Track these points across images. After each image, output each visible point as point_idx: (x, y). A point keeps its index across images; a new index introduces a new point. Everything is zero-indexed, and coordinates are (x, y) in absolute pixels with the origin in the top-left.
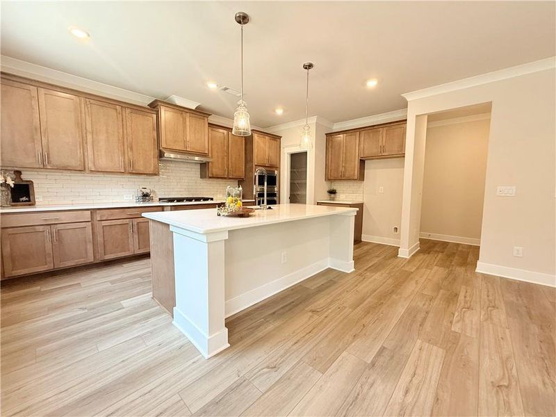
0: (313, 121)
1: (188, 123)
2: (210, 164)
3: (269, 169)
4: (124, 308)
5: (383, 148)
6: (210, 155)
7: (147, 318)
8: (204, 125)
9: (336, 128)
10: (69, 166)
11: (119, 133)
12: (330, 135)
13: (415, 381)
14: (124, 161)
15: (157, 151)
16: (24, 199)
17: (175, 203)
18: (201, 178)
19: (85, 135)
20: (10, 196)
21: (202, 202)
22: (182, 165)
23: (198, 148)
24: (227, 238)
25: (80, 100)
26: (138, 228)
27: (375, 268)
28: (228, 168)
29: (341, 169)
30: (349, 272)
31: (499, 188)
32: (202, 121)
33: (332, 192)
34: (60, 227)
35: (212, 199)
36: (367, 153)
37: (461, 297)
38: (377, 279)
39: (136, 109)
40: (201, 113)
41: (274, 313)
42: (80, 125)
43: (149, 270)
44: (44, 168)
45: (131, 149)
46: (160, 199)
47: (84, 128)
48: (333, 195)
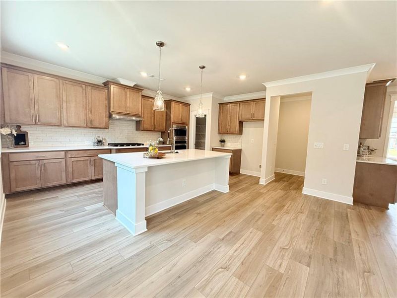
0: (211, 95)
1: (128, 95)
2: (142, 122)
3: (182, 125)
4: (86, 211)
5: (253, 115)
6: (142, 116)
7: (101, 216)
8: (139, 97)
9: (226, 100)
10: (51, 123)
11: (83, 102)
12: (222, 105)
13: (242, 246)
14: (86, 120)
15: (107, 113)
16: (22, 143)
17: (119, 147)
18: (136, 130)
19: (62, 103)
20: (14, 142)
21: (136, 147)
22: (124, 122)
23: (134, 111)
24: (147, 171)
25: (59, 82)
26: (94, 163)
27: (243, 190)
28: (154, 124)
29: (228, 127)
30: (225, 192)
31: (315, 144)
32: (137, 94)
33: (223, 141)
34: (45, 161)
35: (143, 145)
36: (244, 117)
37: (286, 207)
38: (241, 197)
39: (95, 86)
40: (137, 89)
41: (175, 214)
42: (59, 97)
43: (102, 189)
44: (36, 124)
45: (91, 112)
46: (109, 144)
47: (61, 99)
48: (223, 143)
